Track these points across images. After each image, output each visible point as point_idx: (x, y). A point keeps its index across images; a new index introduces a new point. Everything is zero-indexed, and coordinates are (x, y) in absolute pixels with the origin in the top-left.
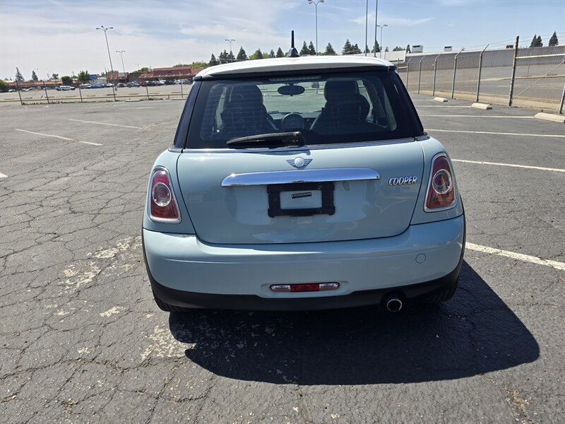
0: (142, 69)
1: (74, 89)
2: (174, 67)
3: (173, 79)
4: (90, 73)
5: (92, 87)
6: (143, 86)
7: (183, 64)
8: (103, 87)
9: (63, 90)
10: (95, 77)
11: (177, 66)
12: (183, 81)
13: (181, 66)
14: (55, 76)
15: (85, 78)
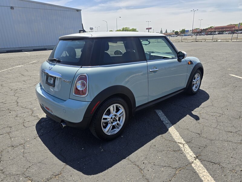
0: (210, 27)
1: (177, 36)
2: (227, 26)
3: (223, 31)
4: (186, 30)
5: (184, 36)
6: (206, 35)
7: (233, 24)
8: (189, 35)
9: (173, 37)
10: (188, 31)
11: (229, 25)
12: (228, 32)
13: (232, 25)
14: (173, 31)
15: (184, 32)
